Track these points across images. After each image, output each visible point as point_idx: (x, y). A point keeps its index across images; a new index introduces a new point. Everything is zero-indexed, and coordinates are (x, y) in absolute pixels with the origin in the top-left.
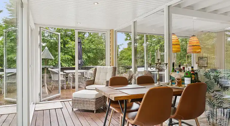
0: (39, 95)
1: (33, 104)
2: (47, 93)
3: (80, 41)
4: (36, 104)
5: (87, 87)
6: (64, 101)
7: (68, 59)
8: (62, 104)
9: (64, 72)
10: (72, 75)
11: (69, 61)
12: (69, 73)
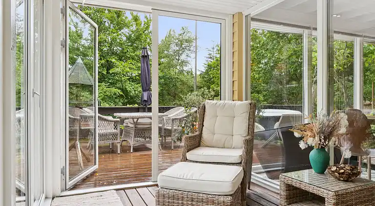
0: (62, 172)
1: (46, 198)
2: (82, 164)
3: (146, 55)
4: (53, 199)
5: (189, 155)
6: (124, 189)
7: (115, 94)
8: (120, 195)
9: (114, 117)
10: (132, 122)
11: (116, 98)
12: (126, 119)
